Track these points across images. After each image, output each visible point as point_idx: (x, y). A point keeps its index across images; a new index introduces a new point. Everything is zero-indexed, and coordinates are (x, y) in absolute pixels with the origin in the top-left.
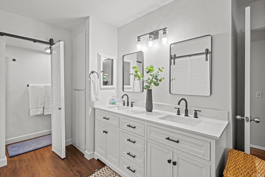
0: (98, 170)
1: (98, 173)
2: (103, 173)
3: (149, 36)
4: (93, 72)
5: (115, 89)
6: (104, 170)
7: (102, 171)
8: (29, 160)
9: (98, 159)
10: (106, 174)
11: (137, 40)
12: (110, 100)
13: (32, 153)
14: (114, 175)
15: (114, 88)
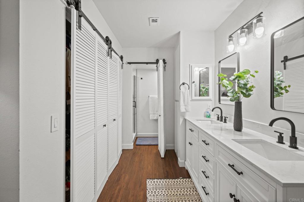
0: (182, 178)
1: (181, 181)
2: (185, 183)
3: (240, 31)
4: (183, 84)
5: (212, 101)
6: (187, 181)
7: (185, 181)
8: (144, 150)
9: (187, 170)
10: (187, 185)
11: (228, 40)
12: (205, 113)
13: (147, 146)
14: (193, 190)
15: (210, 100)
